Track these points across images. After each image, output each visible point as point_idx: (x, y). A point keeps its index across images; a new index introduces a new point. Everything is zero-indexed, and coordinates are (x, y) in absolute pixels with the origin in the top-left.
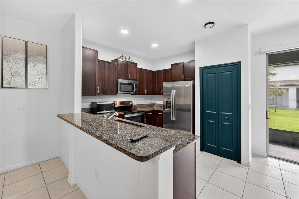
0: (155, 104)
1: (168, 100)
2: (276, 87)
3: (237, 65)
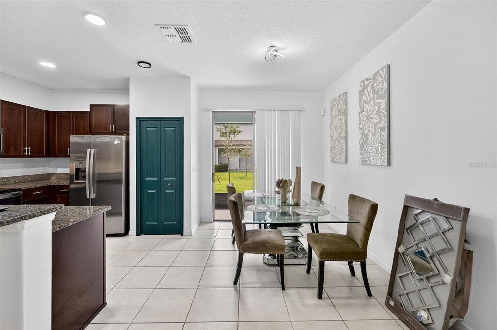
0: (53, 174)
2: (246, 147)
3: (180, 121)
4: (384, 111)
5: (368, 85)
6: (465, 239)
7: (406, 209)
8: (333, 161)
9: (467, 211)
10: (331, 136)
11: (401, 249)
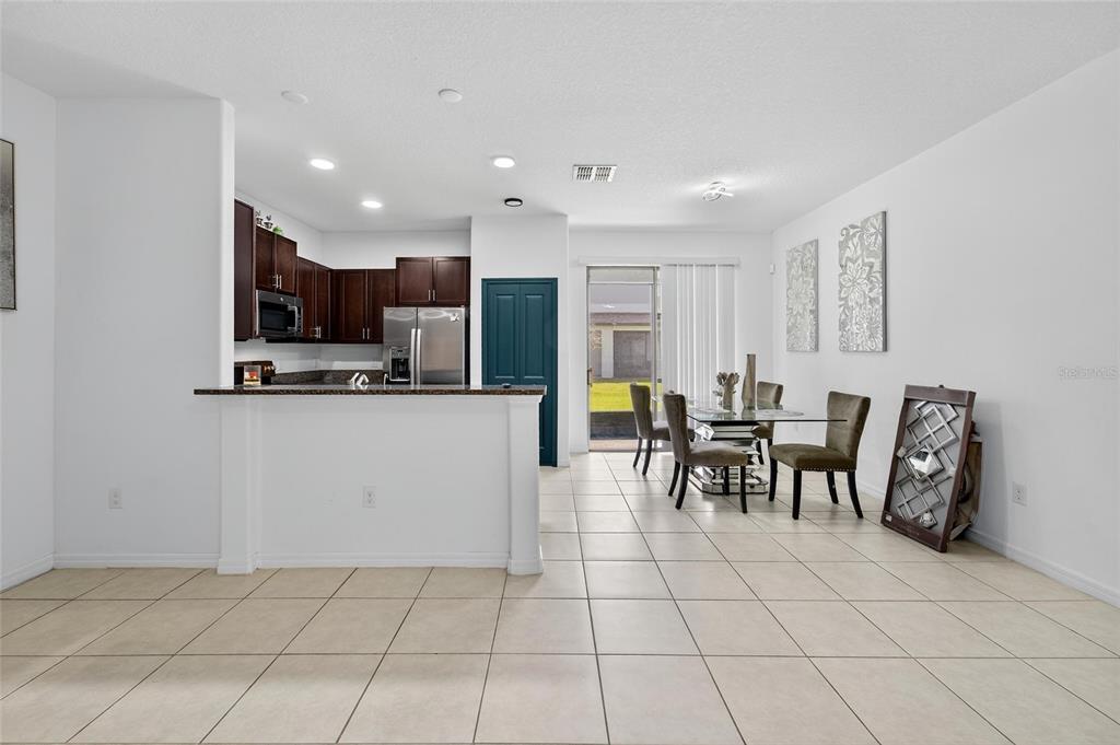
0: (328, 371)
1: (399, 355)
3: (551, 284)
4: (878, 275)
5: (854, 235)
6: (972, 429)
7: (908, 402)
8: (791, 349)
9: (972, 395)
10: (788, 309)
11: (901, 453)
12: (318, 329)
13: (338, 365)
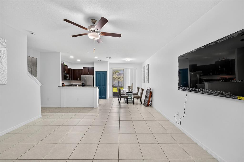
1: (83, 82)
3: (106, 72)
4: (148, 72)
5: (147, 66)
8: (143, 82)
10: (143, 76)
11: (146, 96)
12: (71, 78)
13: (74, 84)
